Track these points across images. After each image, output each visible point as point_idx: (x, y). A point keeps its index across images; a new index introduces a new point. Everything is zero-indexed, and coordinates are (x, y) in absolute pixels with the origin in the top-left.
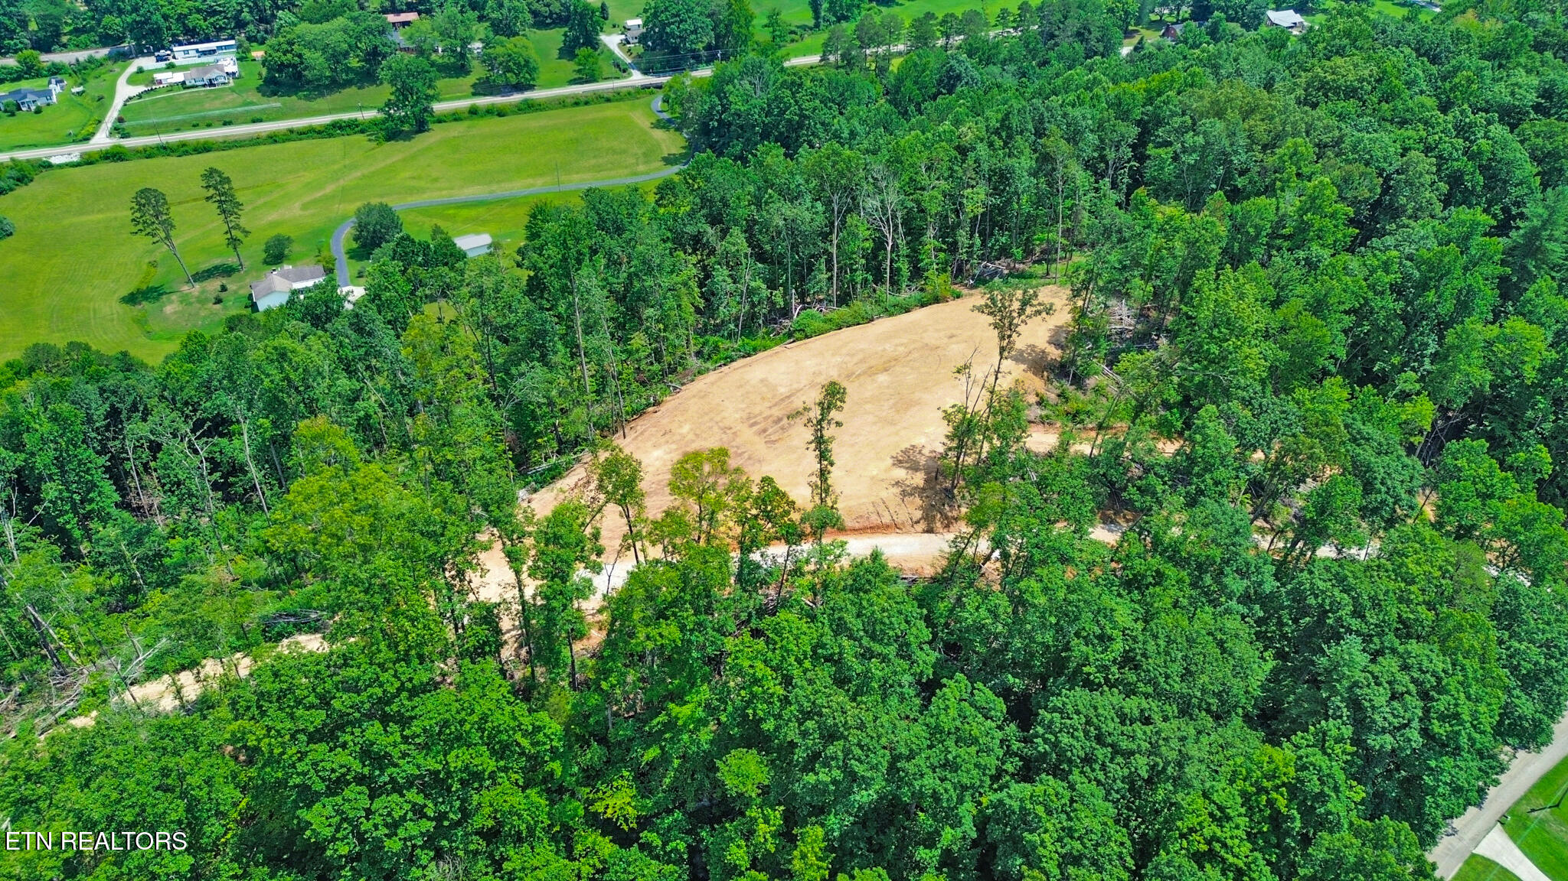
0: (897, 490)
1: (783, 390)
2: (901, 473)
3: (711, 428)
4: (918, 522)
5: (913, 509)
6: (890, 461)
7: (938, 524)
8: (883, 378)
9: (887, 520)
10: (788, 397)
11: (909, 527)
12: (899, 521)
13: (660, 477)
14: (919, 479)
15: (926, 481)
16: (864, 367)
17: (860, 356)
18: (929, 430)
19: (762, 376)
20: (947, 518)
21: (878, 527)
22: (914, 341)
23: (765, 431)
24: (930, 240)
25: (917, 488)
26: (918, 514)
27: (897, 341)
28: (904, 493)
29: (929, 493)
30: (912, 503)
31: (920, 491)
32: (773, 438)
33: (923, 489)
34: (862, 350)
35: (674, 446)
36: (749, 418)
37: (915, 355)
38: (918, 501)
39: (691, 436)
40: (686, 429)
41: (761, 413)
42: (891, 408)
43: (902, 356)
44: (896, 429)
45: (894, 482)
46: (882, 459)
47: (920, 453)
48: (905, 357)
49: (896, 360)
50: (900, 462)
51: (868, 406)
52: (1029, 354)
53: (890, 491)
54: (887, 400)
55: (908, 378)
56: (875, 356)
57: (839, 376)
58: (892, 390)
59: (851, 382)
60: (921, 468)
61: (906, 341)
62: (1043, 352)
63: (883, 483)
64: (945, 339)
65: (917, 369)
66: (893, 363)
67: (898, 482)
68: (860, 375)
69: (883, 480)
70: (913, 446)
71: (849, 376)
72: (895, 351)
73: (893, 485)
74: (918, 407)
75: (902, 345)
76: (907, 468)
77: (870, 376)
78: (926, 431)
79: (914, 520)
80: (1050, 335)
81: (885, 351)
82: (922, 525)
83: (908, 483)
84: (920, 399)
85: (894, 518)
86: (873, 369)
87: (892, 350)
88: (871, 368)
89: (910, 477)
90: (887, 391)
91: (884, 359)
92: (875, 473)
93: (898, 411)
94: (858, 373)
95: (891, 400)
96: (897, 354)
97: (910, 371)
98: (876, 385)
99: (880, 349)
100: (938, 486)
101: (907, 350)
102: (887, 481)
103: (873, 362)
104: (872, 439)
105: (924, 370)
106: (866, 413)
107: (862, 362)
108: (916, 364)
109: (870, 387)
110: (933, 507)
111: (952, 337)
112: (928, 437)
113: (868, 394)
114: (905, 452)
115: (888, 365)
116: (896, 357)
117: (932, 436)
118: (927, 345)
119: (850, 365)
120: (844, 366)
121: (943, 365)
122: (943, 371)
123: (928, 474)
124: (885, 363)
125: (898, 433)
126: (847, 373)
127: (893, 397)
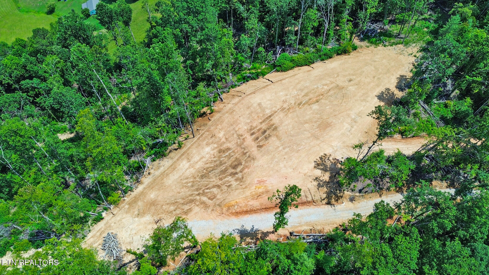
0: (316, 183)
1: (268, 112)
2: (318, 173)
3: (233, 134)
4: (324, 199)
5: (322, 193)
6: (313, 164)
7: (333, 200)
8: (315, 107)
9: (310, 199)
10: (270, 116)
11: (319, 202)
12: (315, 199)
13: (208, 166)
14: (326, 177)
15: (330, 178)
16: (307, 98)
17: (306, 91)
18: (334, 144)
19: (259, 101)
20: (337, 196)
21: (305, 203)
22: (332, 83)
23: (257, 138)
24: (346, 16)
25: (326, 182)
26: (324, 196)
27: (324, 82)
28: (319, 186)
29: (331, 184)
30: (322, 190)
31: (327, 183)
32: (261, 144)
33: (328, 182)
34: (307, 87)
35: (216, 146)
36: (251, 130)
37: (332, 92)
38: (325, 189)
39: (223, 140)
40: (221, 135)
41: (256, 127)
42: (318, 128)
43: (326, 92)
44: (318, 142)
45: (315, 178)
46: (310, 162)
47: (328, 159)
48: (327, 93)
49: (322, 95)
50: (318, 165)
51: (306, 125)
52: (386, 95)
53: (312, 184)
54: (316, 122)
55: (327, 107)
56: (313, 91)
57: (295, 104)
58: (319, 116)
59: (300, 108)
60: (328, 169)
61: (328, 82)
62: (393, 94)
63: (309, 178)
64: (347, 82)
65: (332, 102)
66: (321, 97)
67: (317, 178)
68: (304, 104)
69: (310, 176)
70: (325, 154)
71: (299, 104)
72: (323, 88)
73: (314, 180)
74: (330, 128)
75: (326, 85)
76: (321, 169)
77: (309, 105)
78: (333, 145)
79: (322, 199)
80: (397, 82)
81: (318, 88)
82: (326, 201)
83: (321, 179)
84: (331, 123)
85: (313, 198)
86: (311, 100)
87: (321, 88)
88: (310, 99)
89: (323, 175)
90: (316, 115)
91: (317, 94)
92: (306, 171)
93: (320, 130)
94: (304, 102)
95: (318, 123)
96: (323, 90)
97: (329, 103)
98: (311, 112)
99: (315, 86)
100: (335, 180)
101: (328, 88)
102: (311, 177)
103: (311, 96)
104: (307, 148)
105: (335, 103)
106: (305, 130)
107: (306, 95)
108: (332, 99)
109: (309, 113)
110: (332, 191)
111: (350, 81)
112: (334, 149)
113: (307, 117)
114: (321, 158)
115: (318, 98)
116: (323, 93)
117: (335, 148)
118: (338, 86)
119: (300, 97)
120: (298, 97)
121: (345, 100)
122: (344, 105)
123: (331, 173)
124: (317, 97)
125: (318, 145)
126: (299, 102)
127: (319, 120)
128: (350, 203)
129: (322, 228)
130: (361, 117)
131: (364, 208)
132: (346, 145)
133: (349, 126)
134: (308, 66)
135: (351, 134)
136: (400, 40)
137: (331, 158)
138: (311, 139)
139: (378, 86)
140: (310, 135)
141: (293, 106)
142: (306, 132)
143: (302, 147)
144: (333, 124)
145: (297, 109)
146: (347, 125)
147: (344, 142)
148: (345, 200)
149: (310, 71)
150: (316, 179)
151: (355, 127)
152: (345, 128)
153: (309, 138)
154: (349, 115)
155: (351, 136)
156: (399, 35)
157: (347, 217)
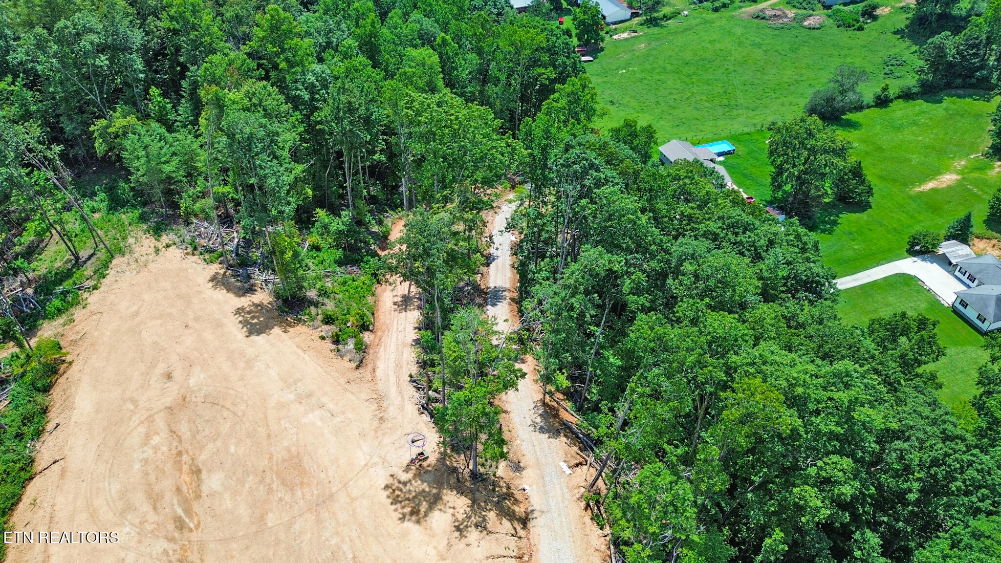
0: (474, 535)
2: (439, 520)
4: (515, 529)
5: (500, 527)
6: (409, 525)
7: (516, 509)
8: (213, 482)
11: (522, 544)
12: (515, 551)
14: (457, 502)
15: (461, 493)
16: (170, 499)
17: (139, 498)
18: (360, 460)
20: (508, 495)
22: (150, 419)
25: (471, 507)
26: (507, 524)
27: (134, 440)
28: (482, 526)
29: (479, 497)
30: (494, 524)
31: (477, 506)
33: (474, 501)
34: (124, 492)
37: (184, 429)
38: (492, 515)
42: (292, 490)
43: (175, 444)
44: (342, 498)
45: (457, 534)
46: (405, 535)
47: (405, 484)
48: (180, 441)
49: (180, 454)
50: (415, 512)
51: (271, 519)
52: (253, 318)
53: (475, 544)
54: (270, 491)
55: (232, 449)
56: (152, 478)
57: (171, 540)
58: (251, 478)
59: (198, 526)
60: (434, 491)
61: (142, 429)
62: (256, 305)
63: (455, 548)
64: (169, 384)
65: (218, 434)
66: (185, 457)
67: (458, 529)
68: (188, 511)
69: (449, 545)
70: (387, 487)
71: (180, 525)
72: (156, 449)
73: (462, 536)
74: (306, 460)
75: (148, 437)
76: (431, 508)
77: (198, 497)
78: (363, 463)
79: (513, 532)
80: (225, 291)
81: (146, 461)
82: (519, 527)
83: (461, 517)
84: (288, 450)
85: (514, 554)
86: (184, 489)
87: (151, 452)
88: (179, 490)
89: (451, 511)
90: (247, 485)
91: (169, 467)
92: (432, 552)
93: (302, 483)
94: (180, 512)
95: (275, 486)
96: (165, 449)
97: (219, 444)
98: (227, 496)
99: (137, 466)
100: (468, 484)
101: (165, 433)
102: (453, 541)
103: (167, 485)
104: (354, 534)
105: (225, 428)
106: (290, 524)
107: (155, 499)
108: (207, 432)
109: (228, 504)
110: (498, 502)
111: (169, 377)
112: (375, 464)
113: (244, 511)
114: (395, 501)
115: (185, 468)
116: (174, 452)
117: (376, 459)
118: (170, 409)
119: (152, 517)
120: (149, 527)
121: (228, 404)
122: (243, 407)
123: (451, 487)
124: (180, 470)
125: (353, 500)
126: (171, 527)
127: (268, 480)
128: (524, 473)
129: (597, 554)
130: (300, 380)
131: (537, 449)
132: (373, 433)
133: (317, 413)
134: (31, 478)
135: (343, 413)
136: (98, 259)
137: (404, 477)
138: (325, 515)
139: (219, 325)
140: (311, 517)
141: (177, 547)
142: (297, 527)
143: (345, 547)
144: (293, 449)
145: (194, 536)
146: (311, 416)
147: (363, 435)
148: (517, 482)
149: (63, 471)
150: (460, 529)
151: (324, 400)
152: (319, 424)
153: (319, 521)
154: (281, 406)
155: (349, 415)
156: (77, 258)
157: (561, 489)
